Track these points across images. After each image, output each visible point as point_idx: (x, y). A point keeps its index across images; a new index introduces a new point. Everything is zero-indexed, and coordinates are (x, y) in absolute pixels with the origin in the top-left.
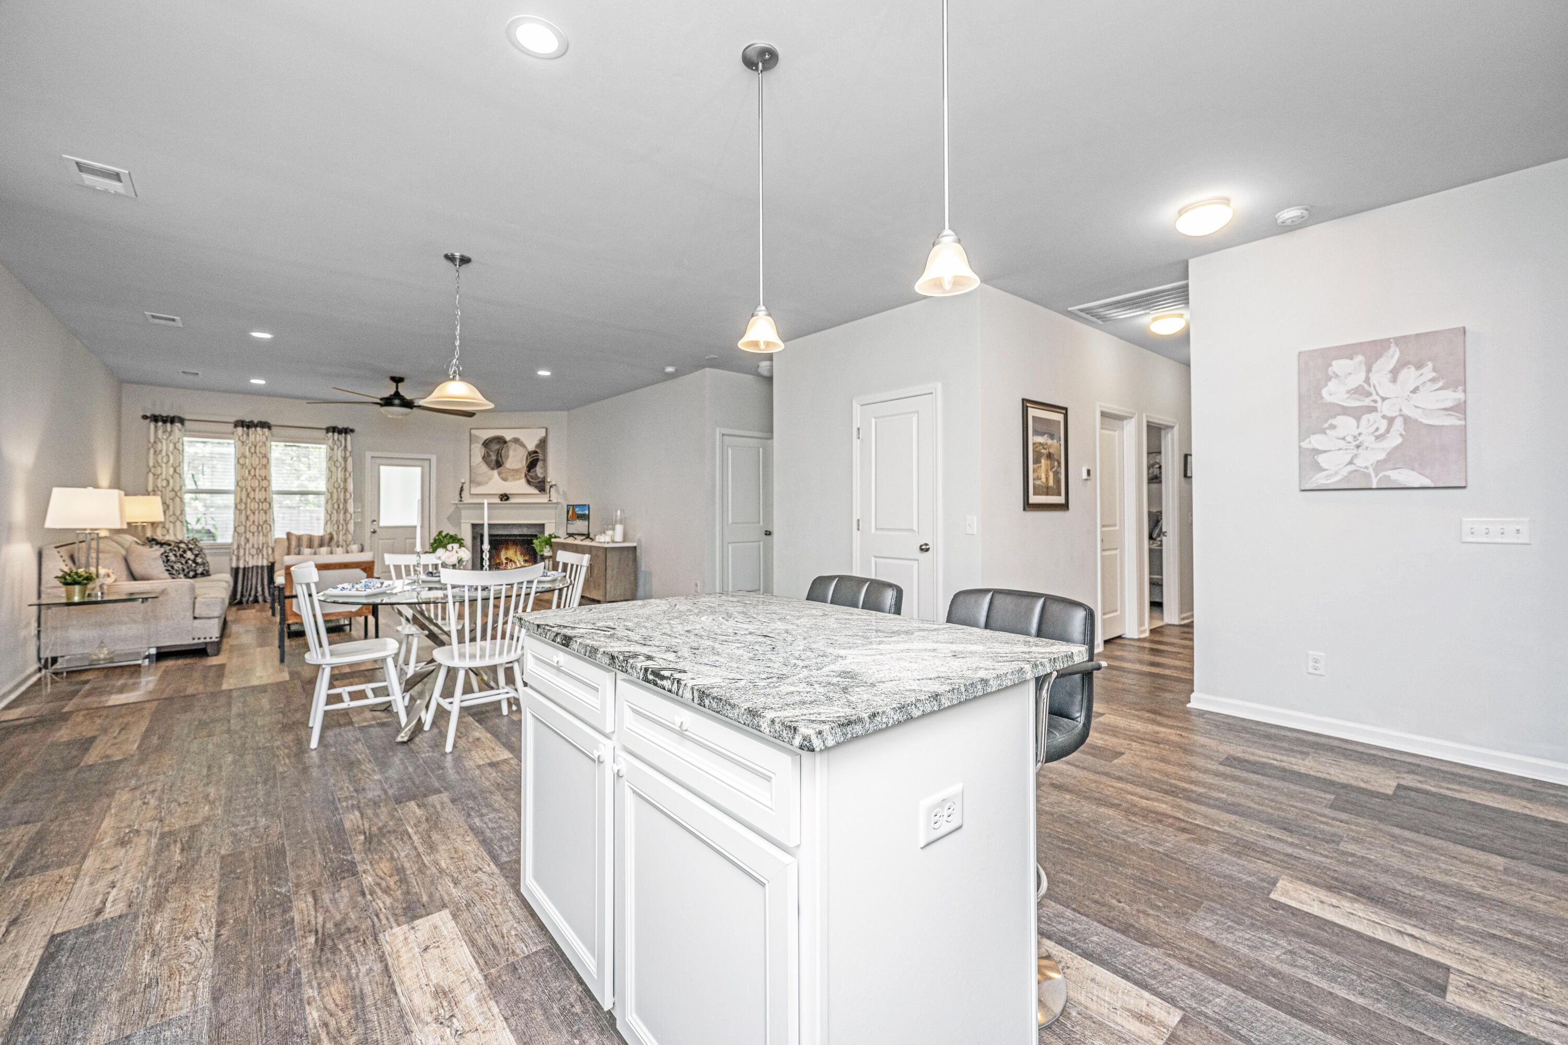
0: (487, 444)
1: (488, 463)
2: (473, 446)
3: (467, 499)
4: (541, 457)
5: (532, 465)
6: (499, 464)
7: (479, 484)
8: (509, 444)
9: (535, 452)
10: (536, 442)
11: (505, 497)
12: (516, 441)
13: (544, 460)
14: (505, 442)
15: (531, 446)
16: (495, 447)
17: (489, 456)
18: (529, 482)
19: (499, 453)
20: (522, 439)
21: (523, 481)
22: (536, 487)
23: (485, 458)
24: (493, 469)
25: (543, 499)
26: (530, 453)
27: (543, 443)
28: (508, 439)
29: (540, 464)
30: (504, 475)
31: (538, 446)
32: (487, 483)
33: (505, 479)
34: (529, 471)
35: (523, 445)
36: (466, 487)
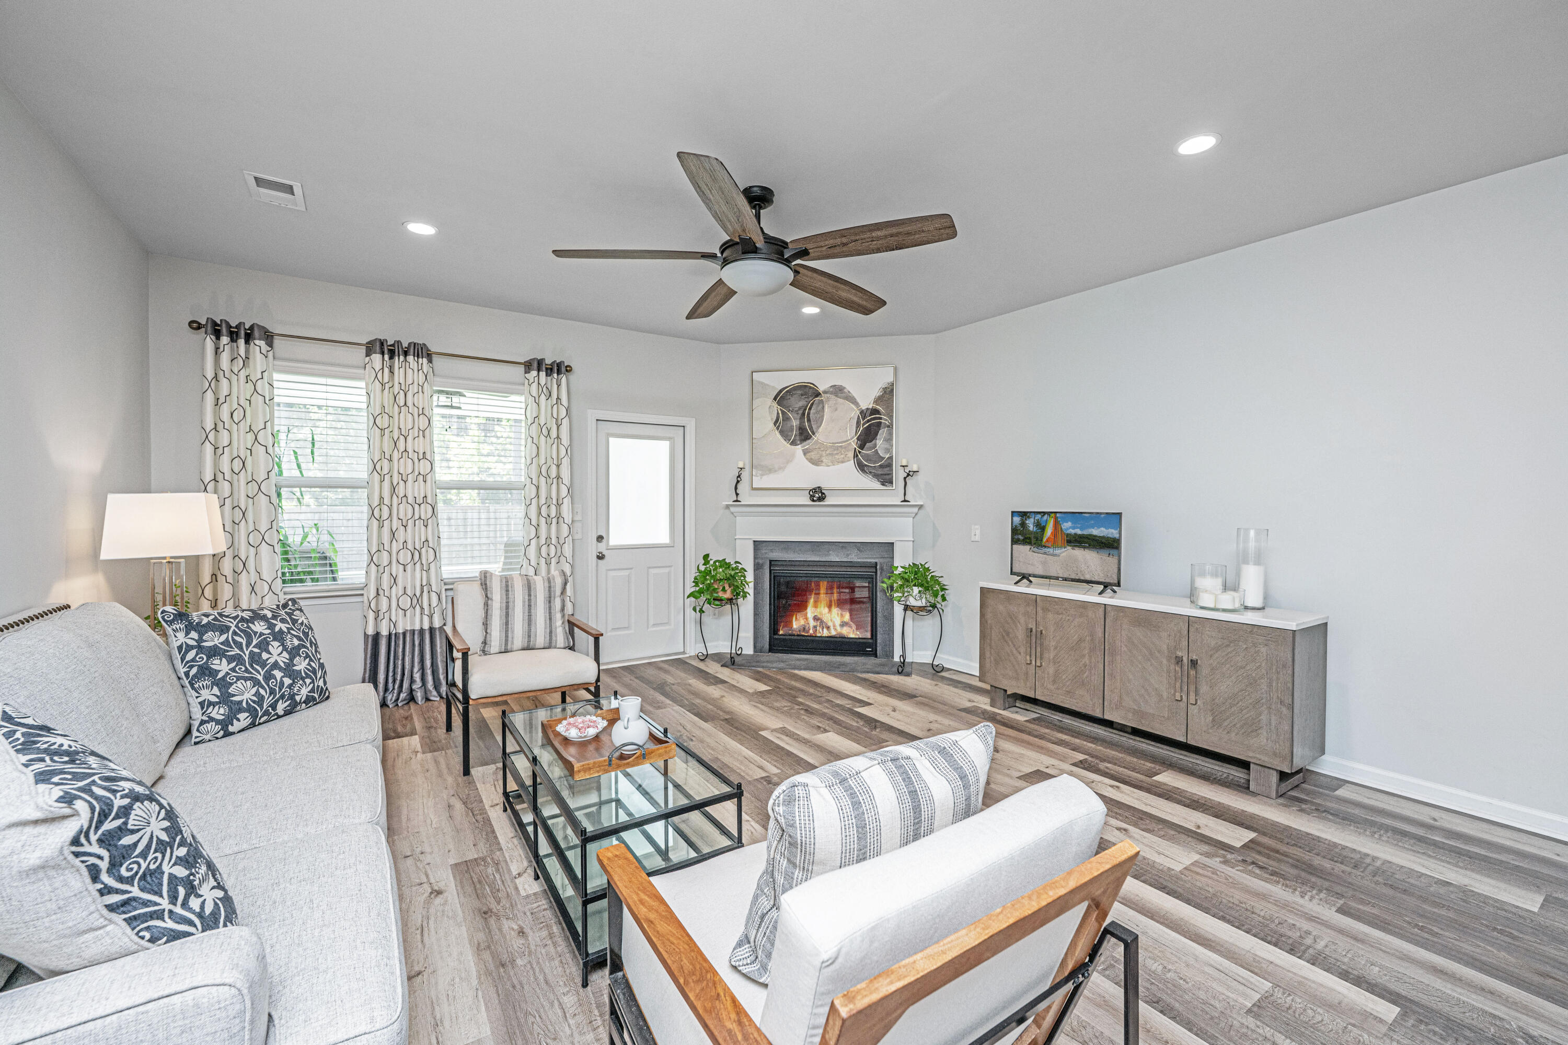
0: (782, 398)
1: (784, 434)
2: (756, 403)
3: (747, 497)
4: (885, 420)
5: (868, 435)
6: (804, 435)
7: (770, 470)
8: (824, 397)
9: (875, 411)
10: (876, 392)
11: (818, 495)
12: (838, 391)
13: (890, 427)
14: (818, 394)
15: (866, 403)
16: (797, 403)
17: (786, 418)
18: (861, 467)
19: (804, 414)
20: (850, 388)
21: (851, 464)
22: (876, 476)
23: (781, 425)
24: (793, 443)
25: (892, 496)
26: (863, 413)
27: (888, 394)
28: (821, 389)
29: (883, 433)
30: (813, 455)
31: (878, 400)
32: (781, 468)
33: (816, 462)
34: (862, 447)
35: (853, 401)
36: (745, 475)
